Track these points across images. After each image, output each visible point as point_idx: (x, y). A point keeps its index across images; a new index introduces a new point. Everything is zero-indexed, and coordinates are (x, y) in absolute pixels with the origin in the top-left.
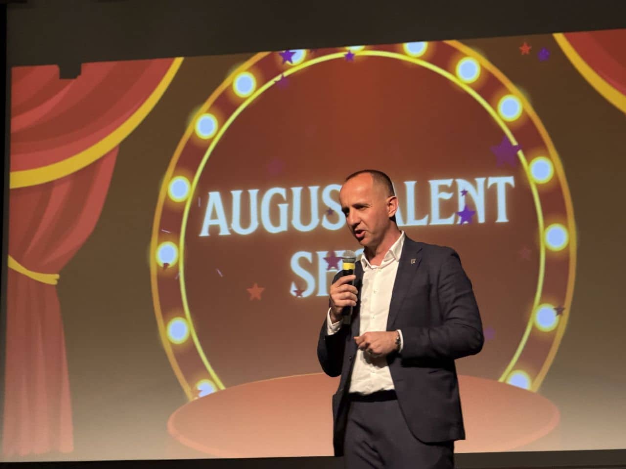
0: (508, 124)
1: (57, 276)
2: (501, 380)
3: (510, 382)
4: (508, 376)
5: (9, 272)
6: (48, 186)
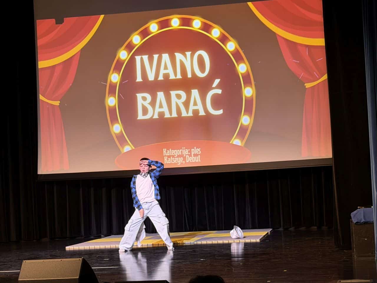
0: (230, 52)
1: (59, 102)
2: (231, 142)
3: (234, 143)
4: (233, 141)
5: (40, 101)
6: (54, 67)
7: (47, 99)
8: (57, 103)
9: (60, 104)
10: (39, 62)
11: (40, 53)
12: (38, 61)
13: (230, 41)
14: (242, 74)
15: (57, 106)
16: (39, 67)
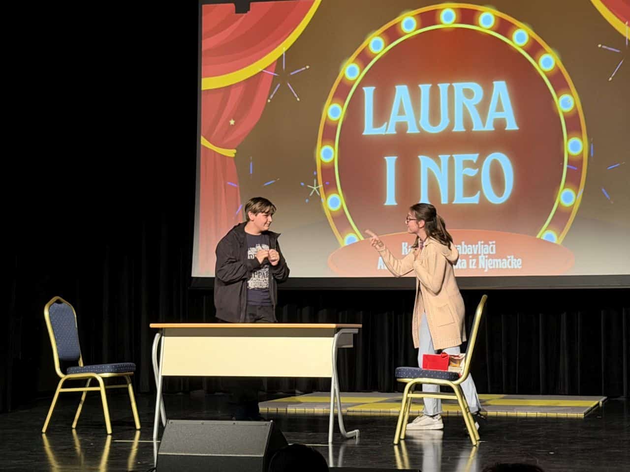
1: (235, 151)
2: (538, 237)
3: (543, 238)
4: (542, 234)
5: (202, 148)
6: (228, 89)
7: (214, 145)
8: (231, 153)
10: (203, 80)
11: (206, 63)
12: (201, 78)
13: (546, 52)
14: (564, 113)
15: (230, 158)
16: (203, 88)
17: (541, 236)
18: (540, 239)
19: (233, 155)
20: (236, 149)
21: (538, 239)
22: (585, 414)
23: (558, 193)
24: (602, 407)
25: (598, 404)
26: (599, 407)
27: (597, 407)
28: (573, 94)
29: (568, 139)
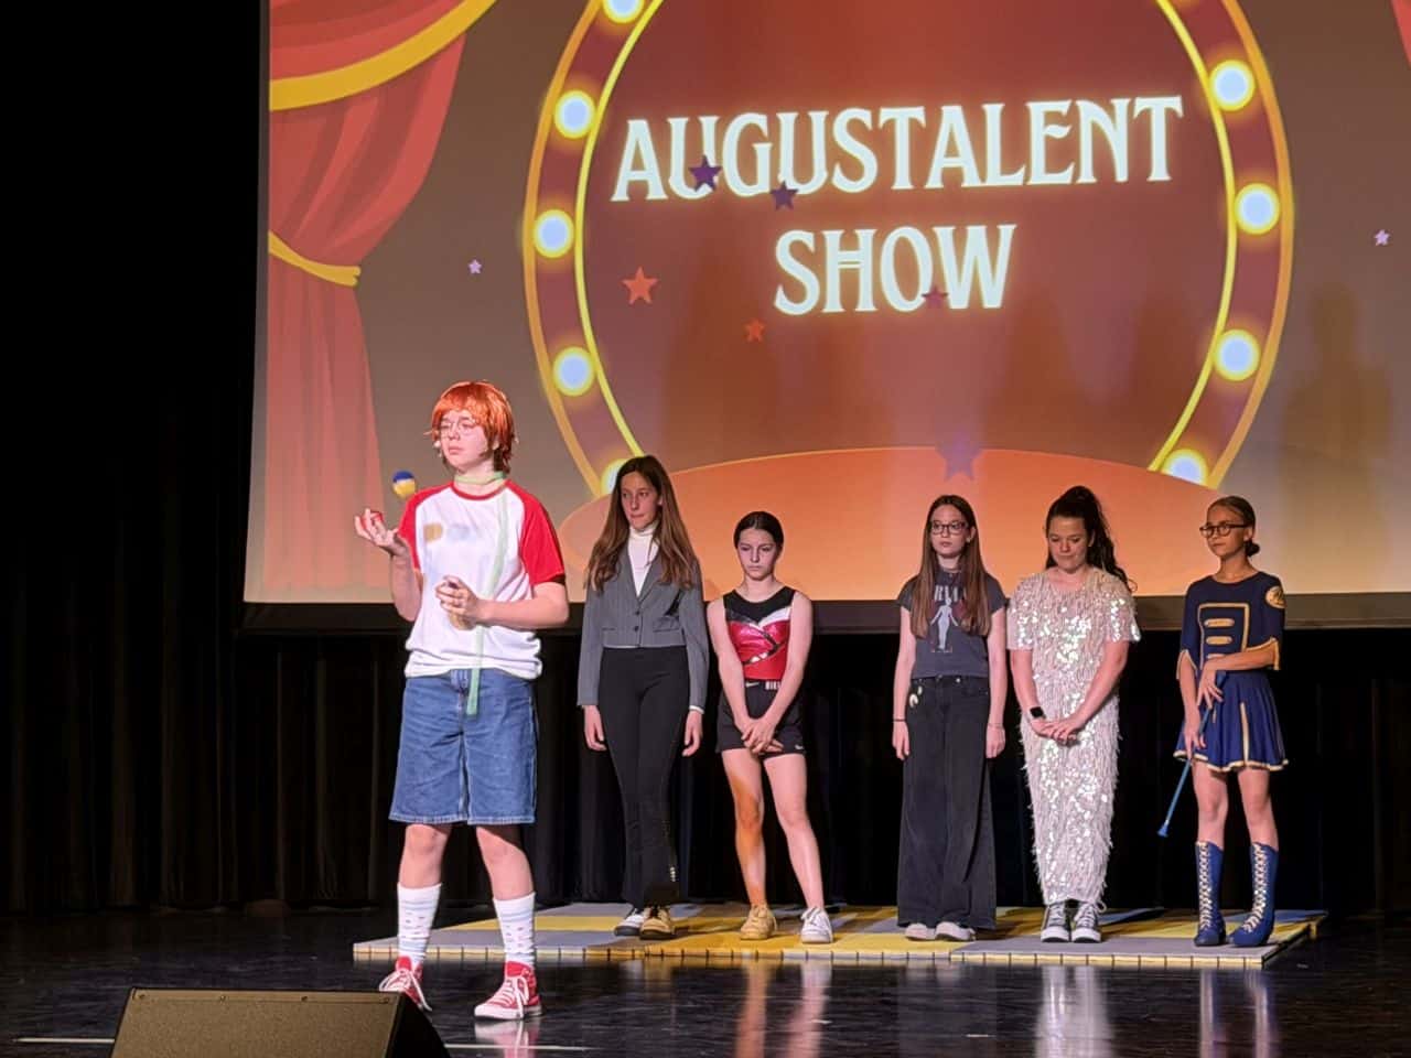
1: (357, 271)
2: (1153, 467)
3: (1171, 470)
4: (1164, 460)
5: (271, 262)
6: (339, 107)
7: (301, 253)
8: (346, 276)
9: (358, 278)
10: (273, 85)
11: (279, 43)
12: (267, 80)
15: (343, 287)
16: (273, 106)
17: (1161, 467)
18: (1158, 473)
19: (353, 282)
20: (360, 266)
21: (1152, 472)
22: (1264, 960)
23: (1209, 342)
24: (1319, 939)
25: (1307, 931)
26: (1309, 941)
27: (1305, 937)
28: (1254, 63)
29: (1238, 189)
